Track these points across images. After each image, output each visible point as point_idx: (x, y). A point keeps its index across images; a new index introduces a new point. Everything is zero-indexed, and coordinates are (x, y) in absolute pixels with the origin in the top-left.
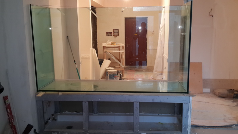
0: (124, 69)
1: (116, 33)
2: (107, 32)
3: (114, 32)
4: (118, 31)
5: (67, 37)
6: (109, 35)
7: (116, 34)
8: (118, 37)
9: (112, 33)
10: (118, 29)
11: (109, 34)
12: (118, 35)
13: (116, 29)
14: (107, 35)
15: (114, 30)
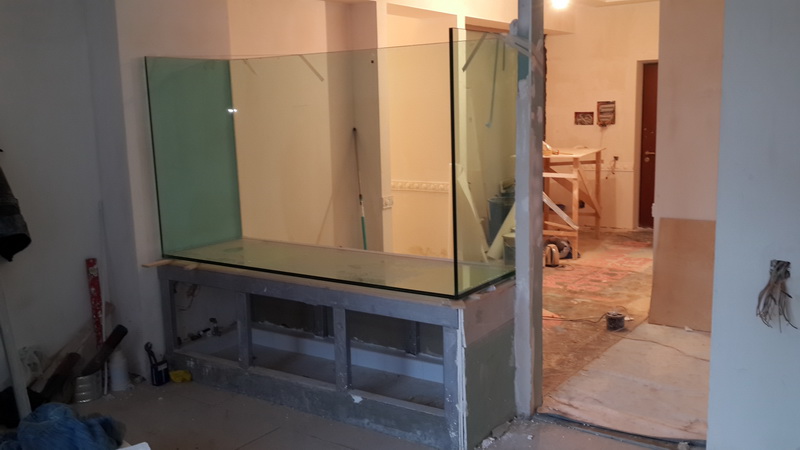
0: (576, 234)
1: (606, 115)
2: (577, 114)
3: (600, 113)
4: (614, 108)
5: (355, 129)
6: (582, 123)
7: (607, 117)
8: (611, 128)
9: (592, 114)
10: (614, 103)
11: (582, 118)
12: (613, 122)
13: (608, 103)
14: (576, 123)
15: (600, 104)
